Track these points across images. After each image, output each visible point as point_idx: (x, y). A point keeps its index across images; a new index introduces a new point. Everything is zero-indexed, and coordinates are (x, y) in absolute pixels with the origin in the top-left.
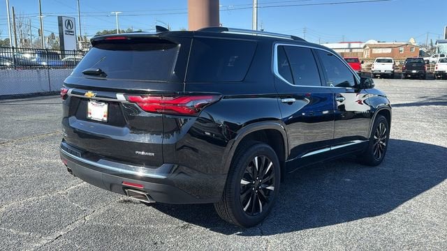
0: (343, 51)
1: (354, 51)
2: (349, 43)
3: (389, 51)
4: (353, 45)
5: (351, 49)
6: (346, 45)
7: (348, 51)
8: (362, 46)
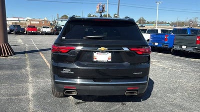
0: (16, 22)
1: (21, 22)
2: (19, 18)
3: (38, 23)
4: (20, 19)
5: (20, 21)
6: (17, 19)
7: (18, 22)
8: (25, 20)
